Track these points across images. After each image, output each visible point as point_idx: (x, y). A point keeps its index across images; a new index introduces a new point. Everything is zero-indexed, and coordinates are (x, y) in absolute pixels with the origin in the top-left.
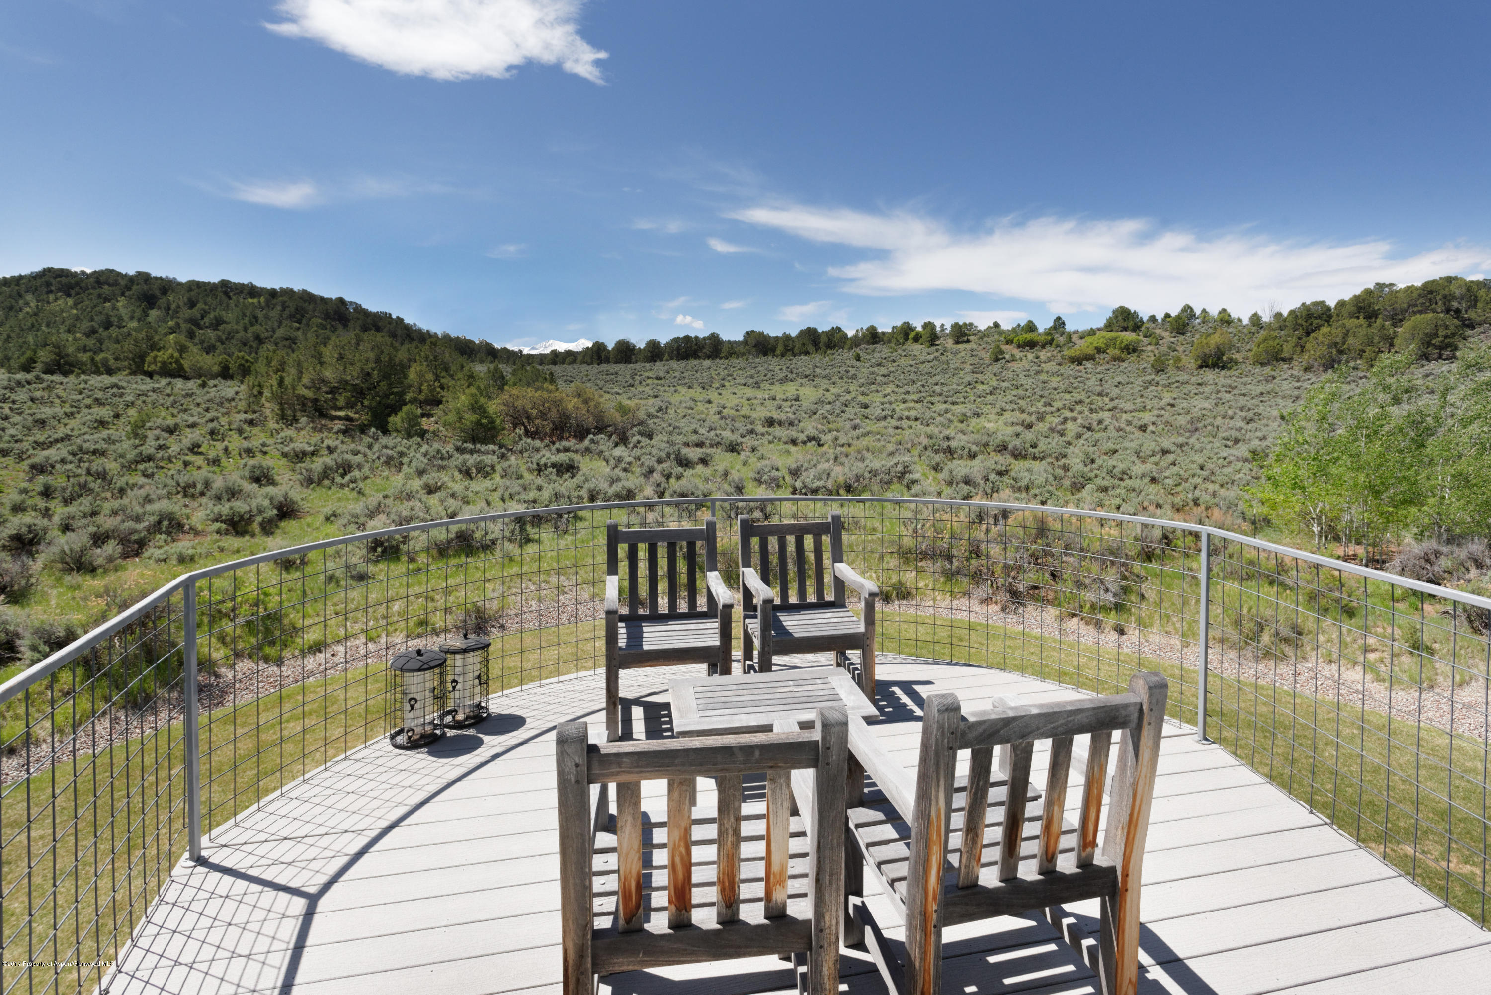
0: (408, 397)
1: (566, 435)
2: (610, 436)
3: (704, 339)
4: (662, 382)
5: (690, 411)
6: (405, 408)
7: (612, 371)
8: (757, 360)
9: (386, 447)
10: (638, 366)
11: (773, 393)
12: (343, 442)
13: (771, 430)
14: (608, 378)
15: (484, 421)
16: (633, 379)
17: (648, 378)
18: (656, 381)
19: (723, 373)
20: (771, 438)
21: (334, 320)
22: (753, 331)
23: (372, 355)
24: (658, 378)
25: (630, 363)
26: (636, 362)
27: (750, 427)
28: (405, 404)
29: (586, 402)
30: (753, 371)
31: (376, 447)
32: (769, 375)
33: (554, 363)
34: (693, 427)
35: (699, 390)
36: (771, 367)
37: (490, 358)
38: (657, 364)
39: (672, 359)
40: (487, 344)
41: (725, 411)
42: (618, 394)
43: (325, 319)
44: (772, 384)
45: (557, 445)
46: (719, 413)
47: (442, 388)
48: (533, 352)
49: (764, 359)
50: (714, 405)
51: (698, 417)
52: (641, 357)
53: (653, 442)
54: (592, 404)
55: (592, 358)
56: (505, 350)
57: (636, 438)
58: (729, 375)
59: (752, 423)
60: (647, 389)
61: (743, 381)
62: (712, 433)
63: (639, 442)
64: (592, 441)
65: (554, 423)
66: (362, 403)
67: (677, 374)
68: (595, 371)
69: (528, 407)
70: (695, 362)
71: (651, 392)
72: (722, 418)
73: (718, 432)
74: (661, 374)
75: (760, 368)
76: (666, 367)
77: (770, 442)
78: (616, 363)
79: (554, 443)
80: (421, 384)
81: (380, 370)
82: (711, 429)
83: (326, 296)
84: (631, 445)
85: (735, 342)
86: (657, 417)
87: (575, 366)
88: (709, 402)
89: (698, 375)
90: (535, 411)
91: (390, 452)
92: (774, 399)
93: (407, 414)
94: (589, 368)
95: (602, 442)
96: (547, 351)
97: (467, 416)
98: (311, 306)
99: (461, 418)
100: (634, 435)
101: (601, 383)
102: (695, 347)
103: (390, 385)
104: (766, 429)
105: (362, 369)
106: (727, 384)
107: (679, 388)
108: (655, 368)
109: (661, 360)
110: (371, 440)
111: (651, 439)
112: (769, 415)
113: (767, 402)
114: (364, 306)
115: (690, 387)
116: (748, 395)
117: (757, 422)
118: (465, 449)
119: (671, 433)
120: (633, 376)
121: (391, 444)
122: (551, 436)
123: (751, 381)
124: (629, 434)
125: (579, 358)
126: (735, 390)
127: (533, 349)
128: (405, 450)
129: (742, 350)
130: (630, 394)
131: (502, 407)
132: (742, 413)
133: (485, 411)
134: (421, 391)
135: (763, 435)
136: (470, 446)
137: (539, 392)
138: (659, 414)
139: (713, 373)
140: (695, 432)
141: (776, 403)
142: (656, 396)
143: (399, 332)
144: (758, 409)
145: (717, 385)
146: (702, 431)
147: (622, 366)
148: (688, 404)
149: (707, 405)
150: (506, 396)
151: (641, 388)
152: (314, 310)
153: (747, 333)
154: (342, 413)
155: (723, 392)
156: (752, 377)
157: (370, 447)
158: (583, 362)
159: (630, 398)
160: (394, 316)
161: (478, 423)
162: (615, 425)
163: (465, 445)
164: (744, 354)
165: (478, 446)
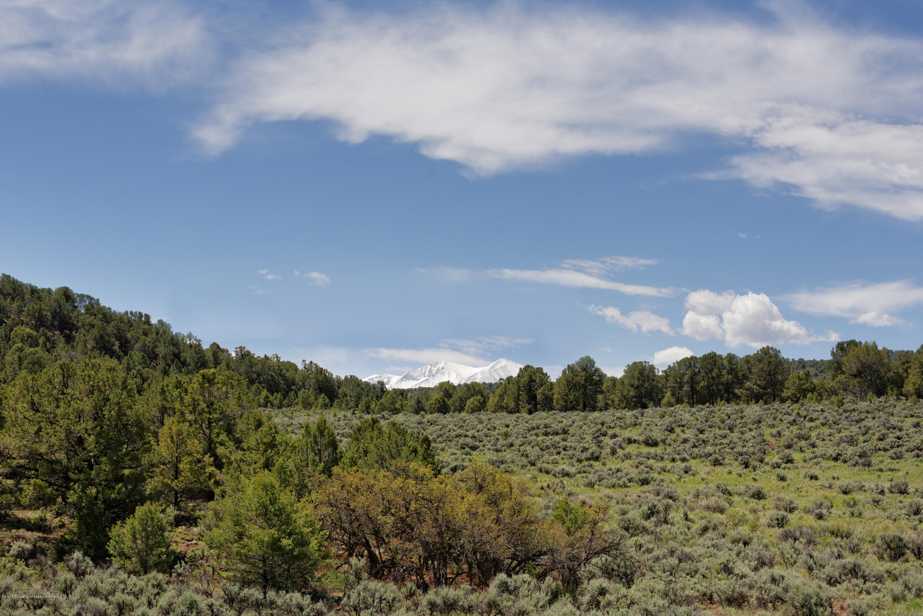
0: (149, 487)
1: (451, 569)
2: (541, 577)
3: (747, 360)
4: (658, 450)
5: (717, 517)
6: (140, 511)
7: (556, 426)
8: (863, 405)
9: (95, 593)
10: (607, 416)
11: (899, 478)
12: (22, 577)
13: (897, 566)
14: (548, 441)
15: (286, 542)
16: (599, 444)
17: (630, 441)
18: (645, 450)
19: (789, 433)
20: (897, 588)
21: (52, 327)
22: (853, 343)
23: (87, 405)
24: (651, 443)
25: (594, 409)
26: (606, 407)
27: (849, 559)
28: (142, 502)
29: (493, 502)
30: (855, 429)
31: (79, 590)
32: (891, 438)
33: (443, 409)
34: (723, 556)
35: (737, 468)
36: (894, 420)
37: (322, 398)
38: (649, 411)
39: (679, 401)
40: (320, 371)
41: (793, 518)
42: (567, 474)
43: (36, 328)
44: (898, 457)
45: (431, 595)
46: (781, 522)
47: (219, 465)
48: (406, 385)
49: (877, 401)
50: (769, 502)
51: (733, 533)
52: (616, 397)
53: (634, 592)
54: (506, 505)
55: (517, 399)
56: (353, 381)
57: (596, 583)
58: (800, 437)
59: (854, 550)
60: (626, 466)
61: (832, 451)
62: (765, 573)
63: (603, 592)
64: (504, 588)
65: (425, 545)
66: (65, 499)
67: (689, 434)
68: (522, 427)
69: (376, 511)
70: (729, 408)
71: (634, 473)
72: (786, 536)
73: (777, 571)
74: (657, 435)
75: (869, 423)
76: (668, 420)
77: (896, 599)
78: (565, 409)
79: (425, 588)
80: (179, 461)
81: (99, 435)
82: (762, 563)
83: (40, 286)
84: (586, 599)
85: (814, 364)
86: (645, 530)
87: (483, 416)
88: (759, 495)
89: (735, 436)
90: (390, 520)
91: (100, 603)
92: (903, 492)
93: (144, 523)
94: (510, 419)
95: (523, 590)
96: (433, 383)
97: (254, 530)
98: (15, 305)
99: (241, 536)
100: (593, 576)
101: (534, 452)
102: (726, 377)
103: (117, 465)
104: (888, 565)
105: (69, 432)
106: (797, 456)
107: (693, 463)
108: (644, 421)
109: (658, 403)
110: (71, 576)
111: (629, 583)
112: (893, 530)
113: (887, 499)
114: (103, 303)
115: (717, 463)
116: (843, 482)
117: (866, 547)
118: (244, 600)
119: (672, 571)
120: (597, 438)
121: (105, 587)
122: (419, 573)
123: (850, 450)
124: (582, 572)
125: (492, 400)
126: (816, 471)
127: (407, 377)
128: (130, 599)
129: (830, 384)
130: (592, 477)
131: (325, 510)
132: (830, 523)
133: (288, 521)
134: (177, 473)
135: (879, 579)
136: (255, 593)
137: (399, 482)
138: (649, 524)
139: (767, 432)
140: (727, 569)
141: (907, 500)
142: (645, 482)
143: (161, 350)
144: (868, 512)
145: (776, 459)
146: (741, 567)
147: (576, 416)
148: (712, 501)
149: (754, 503)
150: (333, 487)
151: (613, 464)
152: (20, 311)
153: (841, 346)
154: (32, 515)
155: (790, 474)
156: (852, 441)
157: (67, 590)
158: (500, 408)
159: (591, 485)
160: (154, 321)
161: (275, 545)
162: (552, 551)
163: (246, 592)
164: (834, 392)
165: (271, 594)
